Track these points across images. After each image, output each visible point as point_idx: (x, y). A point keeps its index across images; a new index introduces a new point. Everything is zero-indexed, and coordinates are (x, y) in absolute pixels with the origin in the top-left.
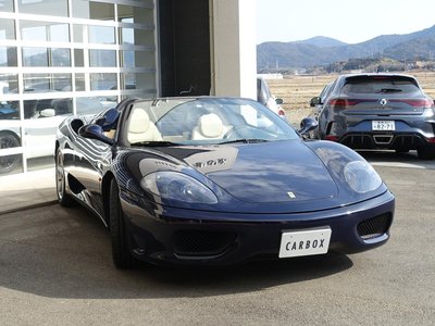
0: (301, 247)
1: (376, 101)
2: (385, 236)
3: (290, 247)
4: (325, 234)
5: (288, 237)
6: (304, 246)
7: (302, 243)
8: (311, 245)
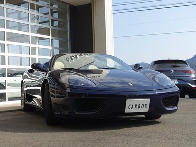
0: (136, 107)
1: (168, 71)
2: (176, 108)
3: (131, 107)
4: (147, 101)
5: (129, 102)
6: (137, 107)
7: (136, 105)
8: (141, 106)
